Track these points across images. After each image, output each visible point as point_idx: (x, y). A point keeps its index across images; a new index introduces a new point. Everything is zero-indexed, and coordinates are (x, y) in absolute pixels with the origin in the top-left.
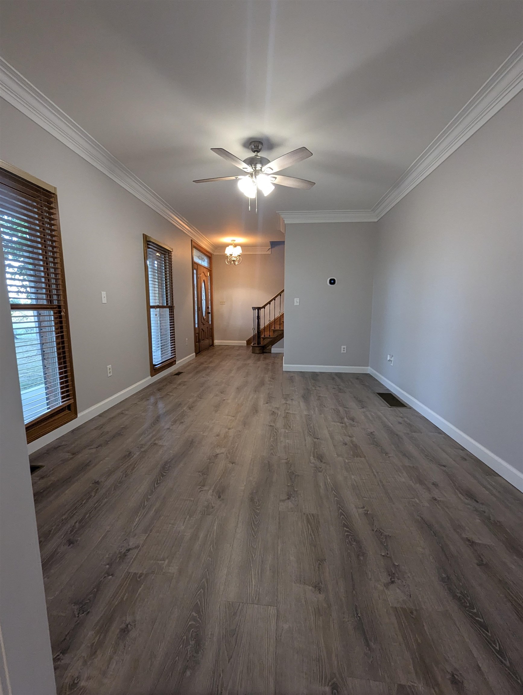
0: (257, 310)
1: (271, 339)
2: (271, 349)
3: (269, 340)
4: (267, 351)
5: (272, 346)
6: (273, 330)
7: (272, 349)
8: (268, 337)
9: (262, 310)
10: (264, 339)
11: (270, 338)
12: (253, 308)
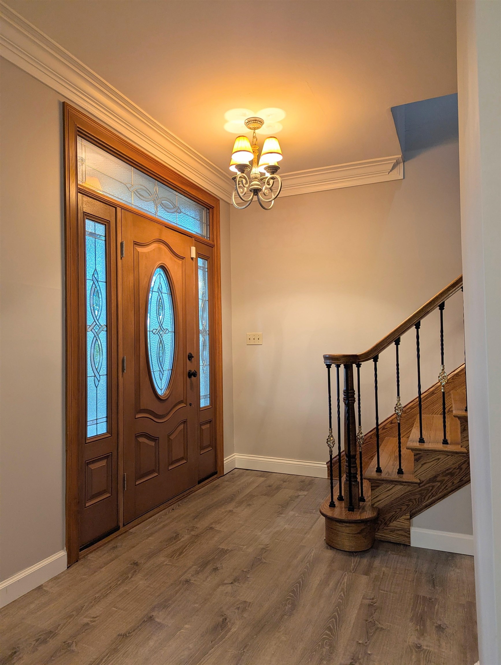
0: (342, 368)
1: (409, 488)
2: (408, 532)
3: (398, 490)
4: (392, 537)
5: (412, 516)
6: (413, 450)
7: (414, 531)
8: (395, 476)
9: (367, 366)
10: (375, 484)
11: (401, 483)
12: (326, 358)
